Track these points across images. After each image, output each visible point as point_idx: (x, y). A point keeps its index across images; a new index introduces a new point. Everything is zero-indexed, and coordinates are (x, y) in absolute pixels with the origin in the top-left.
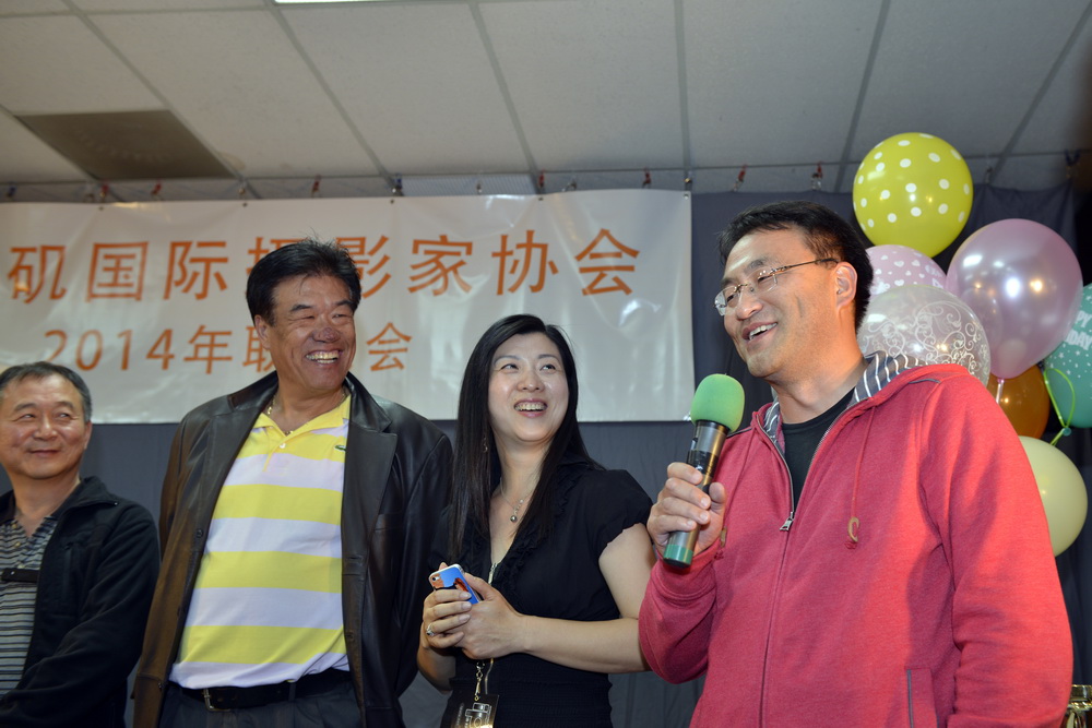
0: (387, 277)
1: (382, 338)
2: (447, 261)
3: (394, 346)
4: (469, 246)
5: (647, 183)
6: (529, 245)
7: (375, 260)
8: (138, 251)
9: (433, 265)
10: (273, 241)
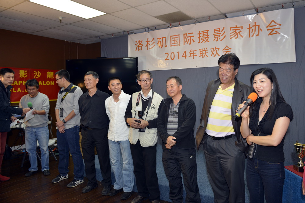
0: (225, 36)
1: (225, 49)
2: (237, 31)
3: (228, 50)
4: (242, 27)
5: (283, 7)
6: (255, 26)
8: (178, 36)
9: (235, 32)
10: (202, 31)
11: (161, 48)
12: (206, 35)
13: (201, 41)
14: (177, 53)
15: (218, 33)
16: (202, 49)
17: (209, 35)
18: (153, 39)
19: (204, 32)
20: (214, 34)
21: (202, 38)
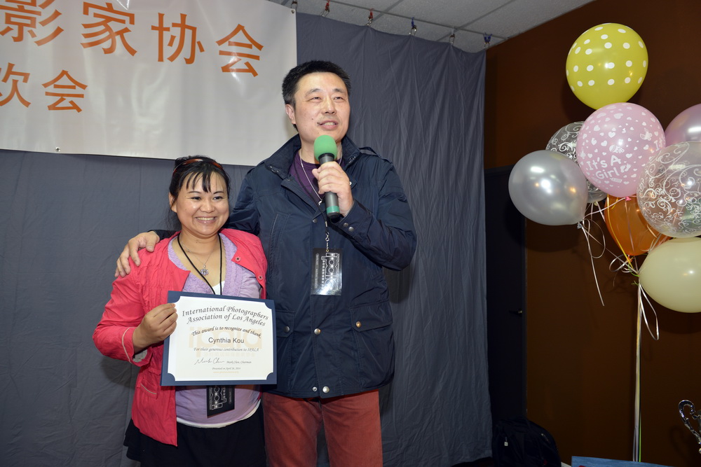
0: (59, 31)
1: (57, 83)
3: (70, 91)
4: (132, 17)
6: (183, 26)
7: (47, 12)
15: (27, 7)
20: (3, 7)
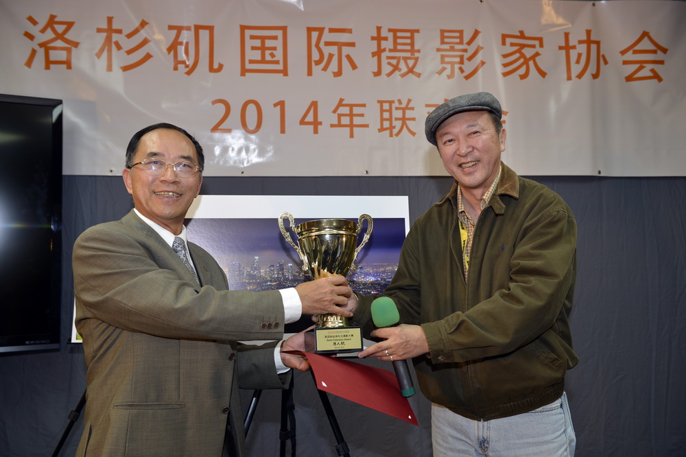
0: (482, 63)
2: (528, 52)
4: (540, 40)
6: (589, 42)
7: (471, 49)
8: (279, 33)
9: (517, 55)
10: (390, 30)
11: (189, 73)
12: (409, 48)
13: (386, 69)
14: (275, 105)
15: (457, 47)
16: (391, 102)
17: (419, 51)
18: (144, 24)
19: (399, 34)
20: (438, 50)
21: (388, 58)
